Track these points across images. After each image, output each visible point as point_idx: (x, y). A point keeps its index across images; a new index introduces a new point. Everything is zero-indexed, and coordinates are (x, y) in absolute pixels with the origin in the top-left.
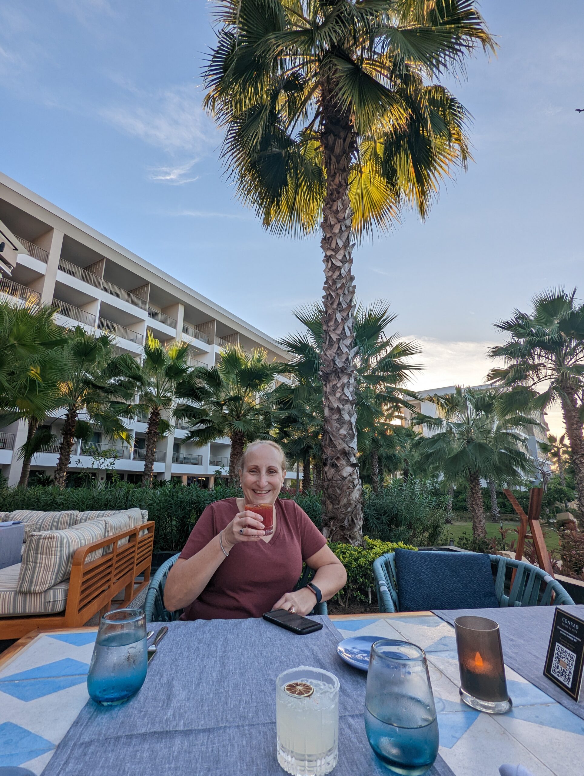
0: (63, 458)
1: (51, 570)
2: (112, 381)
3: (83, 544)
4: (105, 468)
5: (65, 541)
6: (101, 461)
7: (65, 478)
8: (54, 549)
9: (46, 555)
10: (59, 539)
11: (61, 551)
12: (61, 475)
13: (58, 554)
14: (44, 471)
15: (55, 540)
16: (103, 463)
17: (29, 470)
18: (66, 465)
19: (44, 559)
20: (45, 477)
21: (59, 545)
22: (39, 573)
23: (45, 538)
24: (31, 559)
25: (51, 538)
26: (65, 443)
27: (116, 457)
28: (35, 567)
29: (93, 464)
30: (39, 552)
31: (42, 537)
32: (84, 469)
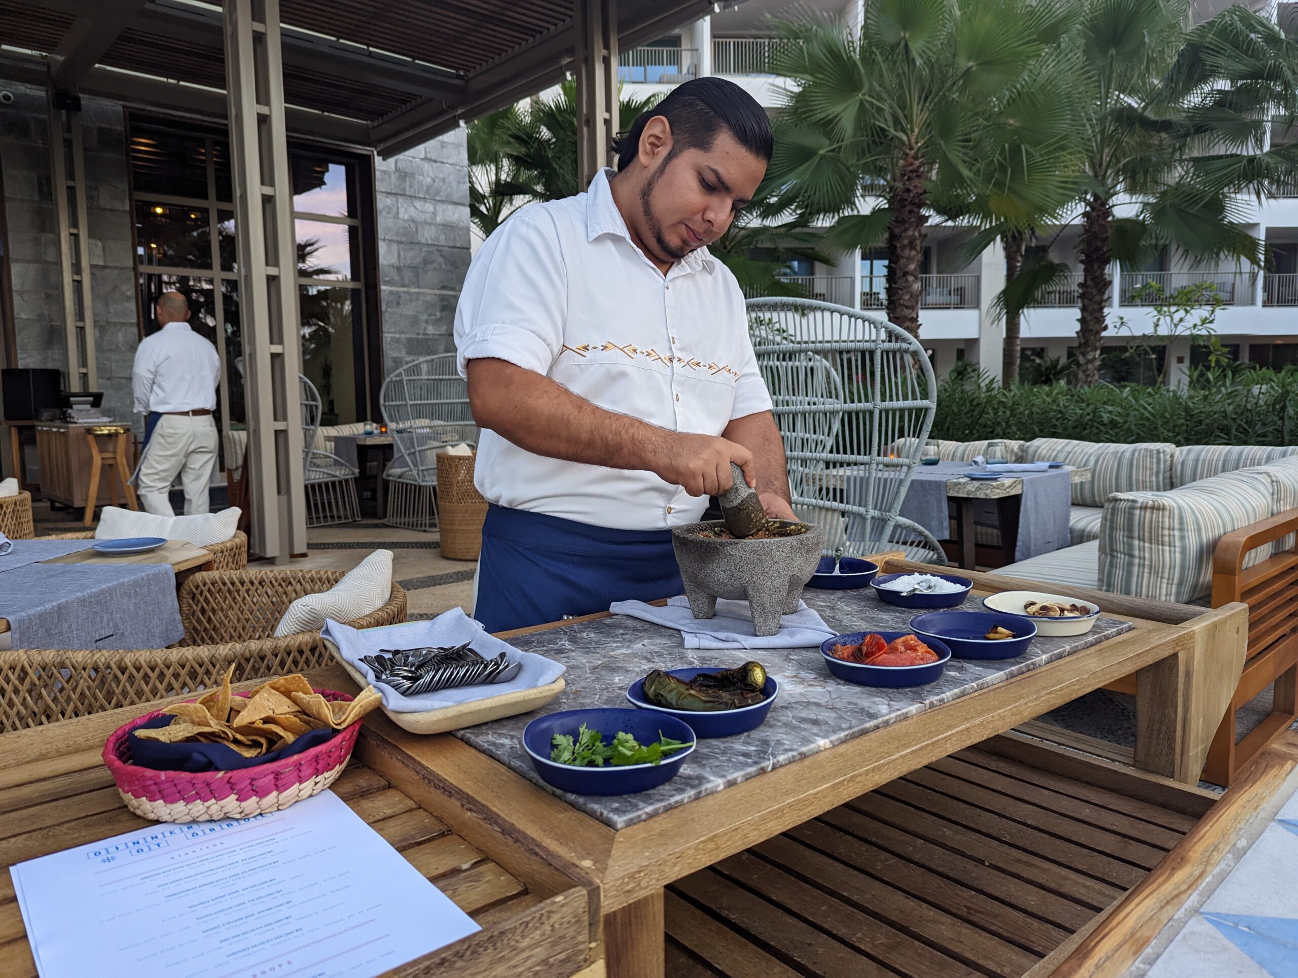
0: (1088, 318)
1: (1166, 575)
2: (1194, 99)
3: (1229, 528)
4: (1188, 333)
5: (1189, 518)
6: (1177, 317)
7: (1098, 363)
8: (1166, 532)
9: (1151, 543)
10: (1176, 512)
11: (1182, 538)
12: (1090, 357)
13: (1178, 543)
14: (1042, 349)
15: (1167, 513)
16: (1181, 320)
17: (1018, 348)
18: (1098, 333)
19: (1147, 550)
20: (1049, 363)
21: (1177, 526)
22: (1140, 576)
23: (1144, 508)
24: (1120, 547)
25: (1157, 508)
26: (1089, 283)
27: (1215, 302)
28: (1130, 565)
29: (1156, 325)
30: (1136, 534)
31: (1139, 505)
32: (1134, 338)
